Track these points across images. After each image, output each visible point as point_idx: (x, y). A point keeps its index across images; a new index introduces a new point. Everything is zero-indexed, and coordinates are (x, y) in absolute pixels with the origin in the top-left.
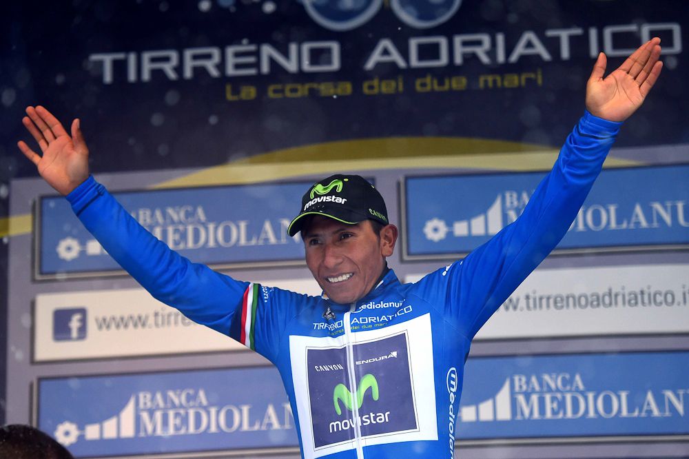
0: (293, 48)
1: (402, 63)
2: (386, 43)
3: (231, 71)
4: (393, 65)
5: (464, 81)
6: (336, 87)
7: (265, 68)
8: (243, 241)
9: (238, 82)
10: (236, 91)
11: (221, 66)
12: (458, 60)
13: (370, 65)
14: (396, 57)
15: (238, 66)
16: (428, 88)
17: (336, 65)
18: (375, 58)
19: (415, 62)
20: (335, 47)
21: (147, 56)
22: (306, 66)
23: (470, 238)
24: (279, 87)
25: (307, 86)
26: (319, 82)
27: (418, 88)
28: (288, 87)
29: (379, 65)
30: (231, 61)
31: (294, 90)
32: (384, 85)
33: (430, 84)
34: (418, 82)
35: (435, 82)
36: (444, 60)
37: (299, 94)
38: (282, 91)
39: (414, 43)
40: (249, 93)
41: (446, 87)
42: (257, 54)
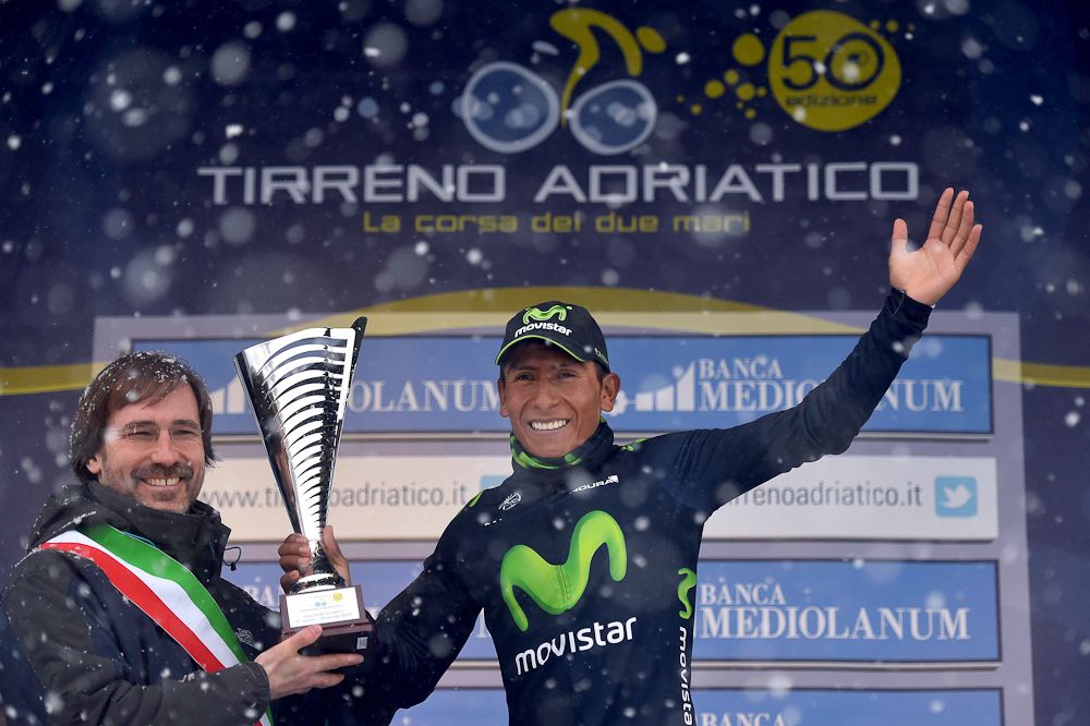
0: (448, 171)
1: (580, 197)
2: (561, 171)
3: (370, 196)
4: (570, 197)
5: (655, 221)
6: (498, 222)
7: (413, 195)
8: (378, 406)
9: (379, 210)
10: (375, 222)
11: (359, 190)
12: (649, 196)
13: (541, 196)
14: (573, 187)
15: (379, 191)
16: (611, 229)
17: (499, 194)
18: (548, 188)
19: (595, 196)
20: (499, 173)
21: (267, 173)
22: (464, 196)
23: (655, 414)
24: (429, 218)
25: (463, 219)
26: (478, 215)
27: (599, 228)
28: (440, 219)
29: (552, 197)
30: (371, 184)
31: (448, 223)
32: (557, 221)
33: (615, 225)
34: (599, 221)
35: (620, 221)
36: (631, 195)
37: (453, 228)
38: (433, 223)
39: (595, 173)
40: (392, 224)
41: (633, 228)
42: (404, 176)
